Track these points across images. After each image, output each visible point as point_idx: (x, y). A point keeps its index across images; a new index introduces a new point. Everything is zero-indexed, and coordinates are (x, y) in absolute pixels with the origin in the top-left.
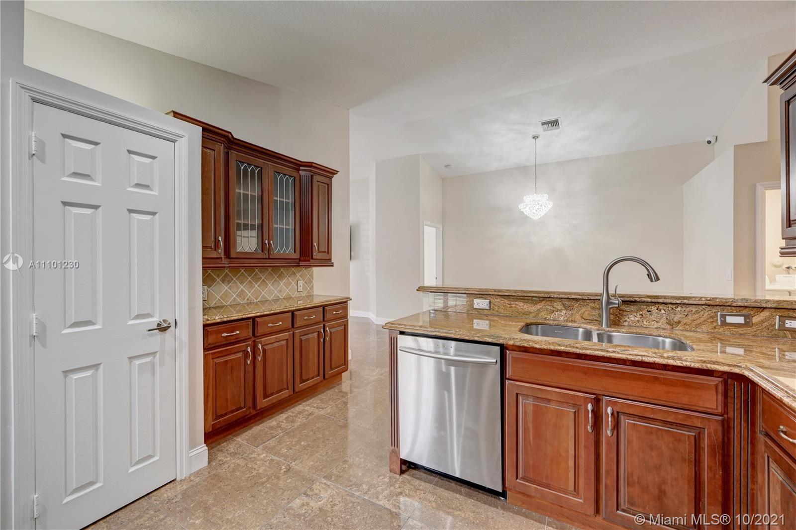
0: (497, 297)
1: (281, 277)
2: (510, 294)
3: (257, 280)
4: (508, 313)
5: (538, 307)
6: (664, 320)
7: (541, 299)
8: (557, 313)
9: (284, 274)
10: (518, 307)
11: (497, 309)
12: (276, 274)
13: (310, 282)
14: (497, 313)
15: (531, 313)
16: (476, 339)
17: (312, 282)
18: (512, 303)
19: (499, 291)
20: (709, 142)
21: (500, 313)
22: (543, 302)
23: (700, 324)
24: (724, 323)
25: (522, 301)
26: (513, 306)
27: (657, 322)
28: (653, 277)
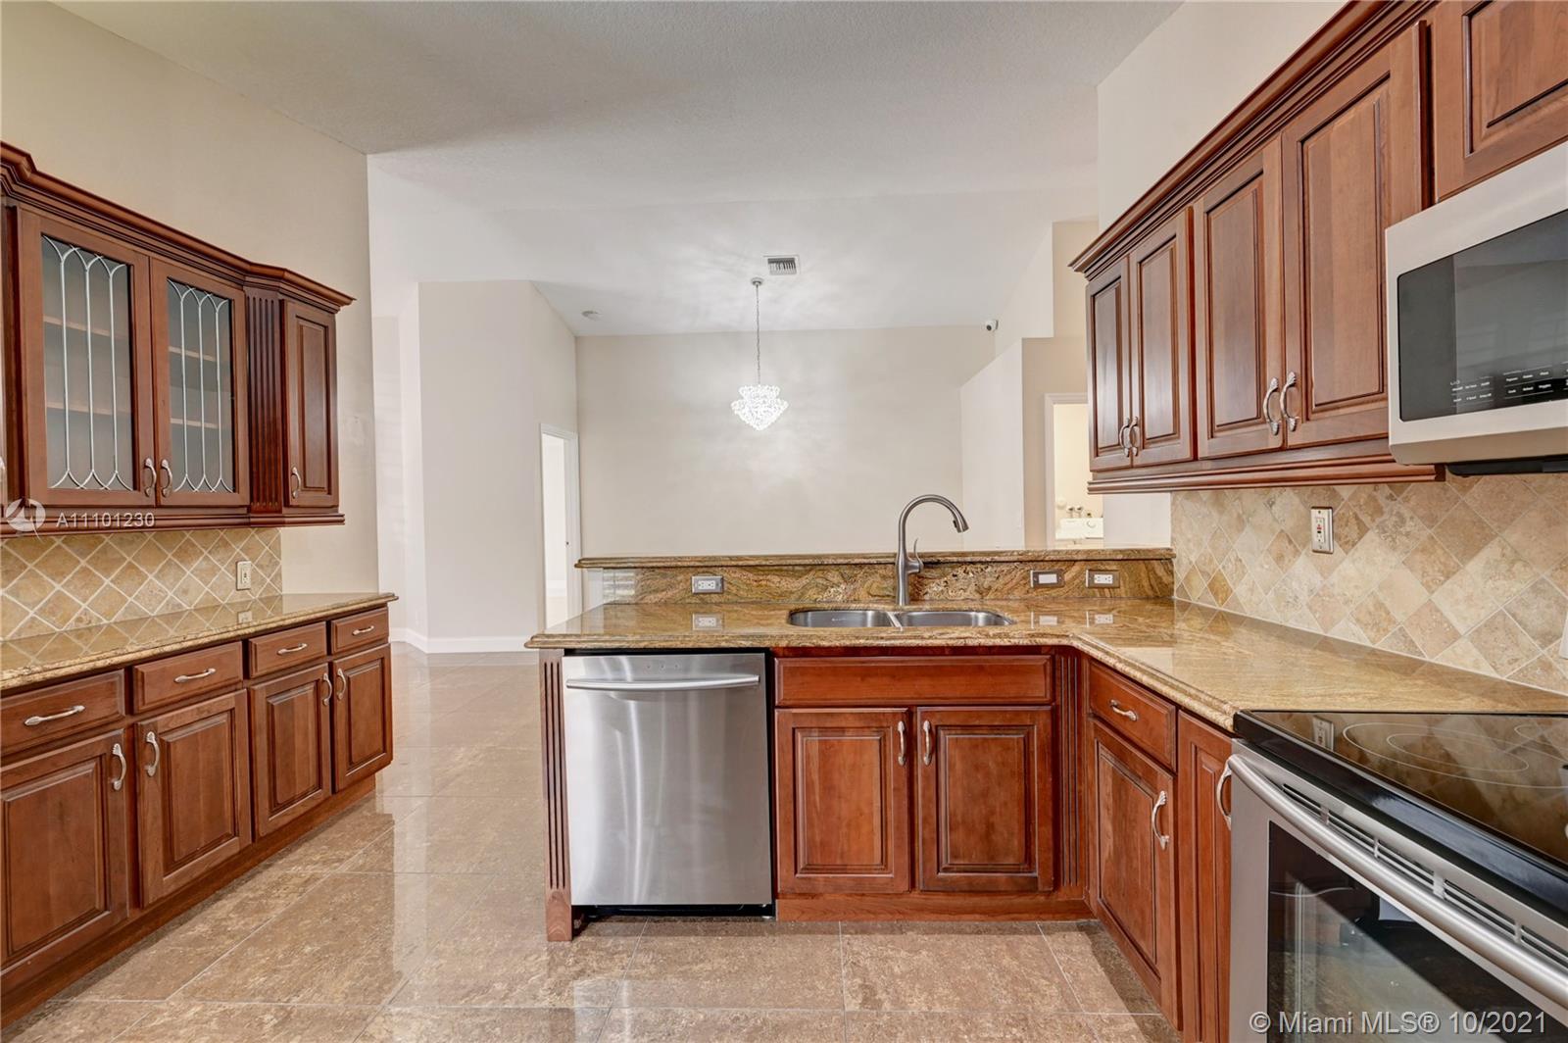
0: (734, 569)
1: (185, 554)
2: (757, 562)
3: (107, 564)
4: (753, 596)
5: (804, 581)
6: (972, 587)
7: (808, 568)
8: (832, 590)
9: (194, 545)
10: (772, 585)
11: (735, 591)
12: (170, 548)
13: (273, 561)
14: (735, 599)
15: (792, 593)
16: (724, 644)
17: (277, 563)
18: (761, 578)
19: (739, 558)
20: (989, 328)
21: (741, 598)
22: (812, 573)
23: (1013, 589)
24: (1037, 585)
25: (778, 573)
26: (764, 583)
27: (965, 590)
28: (961, 525)
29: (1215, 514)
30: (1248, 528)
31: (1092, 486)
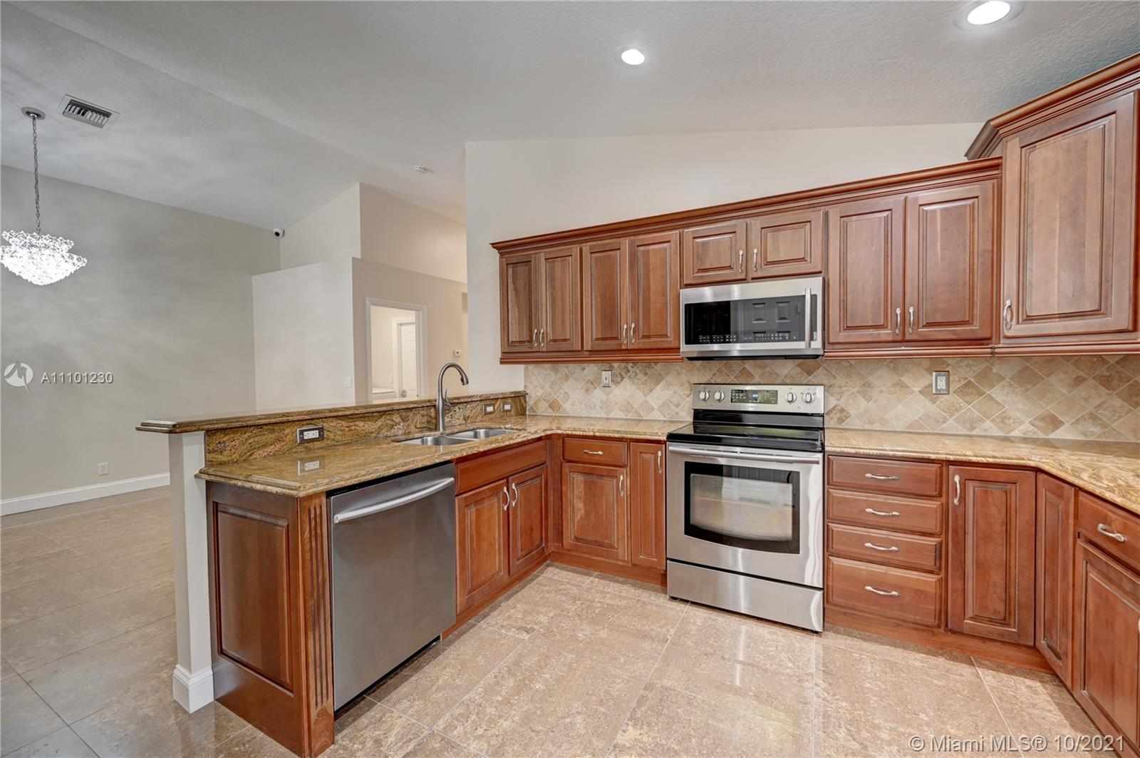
0: (331, 420)
2: (351, 412)
4: (347, 439)
5: (379, 423)
6: (462, 417)
7: (381, 414)
8: (396, 427)
10: (358, 428)
11: (333, 437)
14: (333, 443)
15: (372, 433)
18: (351, 424)
19: (336, 410)
20: (277, 234)
21: (337, 442)
22: (384, 416)
23: (477, 416)
24: (485, 413)
25: (362, 419)
26: (353, 428)
27: (459, 419)
28: (464, 381)
29: (553, 374)
30: (571, 379)
31: (502, 360)
